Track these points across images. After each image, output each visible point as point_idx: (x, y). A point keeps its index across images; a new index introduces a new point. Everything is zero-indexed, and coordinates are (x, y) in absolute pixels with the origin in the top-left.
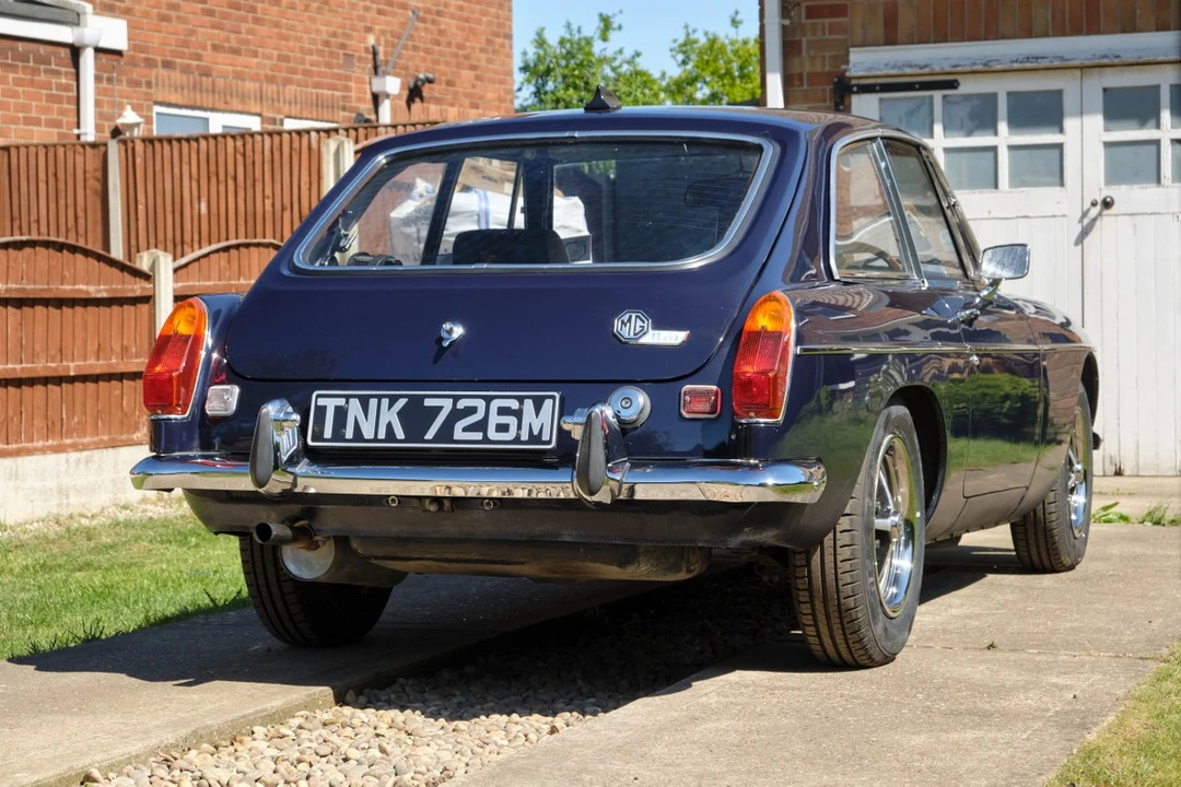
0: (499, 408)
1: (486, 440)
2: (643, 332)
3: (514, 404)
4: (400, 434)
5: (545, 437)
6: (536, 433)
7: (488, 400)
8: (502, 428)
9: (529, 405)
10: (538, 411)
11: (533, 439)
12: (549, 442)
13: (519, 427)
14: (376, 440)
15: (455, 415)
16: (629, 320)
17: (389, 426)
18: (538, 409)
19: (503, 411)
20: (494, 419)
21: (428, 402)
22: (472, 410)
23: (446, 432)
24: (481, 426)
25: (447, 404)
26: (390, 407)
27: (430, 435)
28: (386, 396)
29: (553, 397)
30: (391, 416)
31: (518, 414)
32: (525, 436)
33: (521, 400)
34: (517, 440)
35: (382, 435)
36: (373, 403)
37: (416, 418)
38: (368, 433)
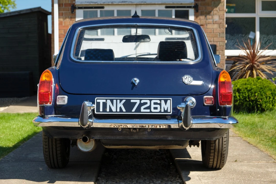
0: (154, 103)
1: (151, 112)
2: (191, 81)
3: (159, 102)
4: (124, 110)
5: (169, 111)
6: (166, 110)
7: (151, 100)
8: (155, 108)
9: (163, 102)
10: (166, 104)
11: (165, 111)
12: (170, 112)
13: (161, 108)
14: (116, 112)
15: (141, 105)
16: (187, 78)
17: (120, 108)
18: (166, 103)
19: (155, 103)
20: (153, 106)
21: (132, 101)
22: (146, 103)
23: (138, 109)
24: (149, 108)
25: (138, 102)
26: (120, 103)
27: (134, 110)
28: (119, 99)
29: (170, 100)
30: (121, 105)
31: (160, 104)
32: (163, 111)
33: (160, 100)
34: (160, 112)
35: (118, 110)
36: (115, 101)
37: (128, 105)
38: (114, 109)
